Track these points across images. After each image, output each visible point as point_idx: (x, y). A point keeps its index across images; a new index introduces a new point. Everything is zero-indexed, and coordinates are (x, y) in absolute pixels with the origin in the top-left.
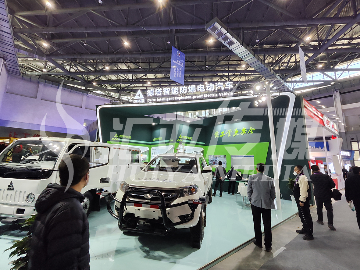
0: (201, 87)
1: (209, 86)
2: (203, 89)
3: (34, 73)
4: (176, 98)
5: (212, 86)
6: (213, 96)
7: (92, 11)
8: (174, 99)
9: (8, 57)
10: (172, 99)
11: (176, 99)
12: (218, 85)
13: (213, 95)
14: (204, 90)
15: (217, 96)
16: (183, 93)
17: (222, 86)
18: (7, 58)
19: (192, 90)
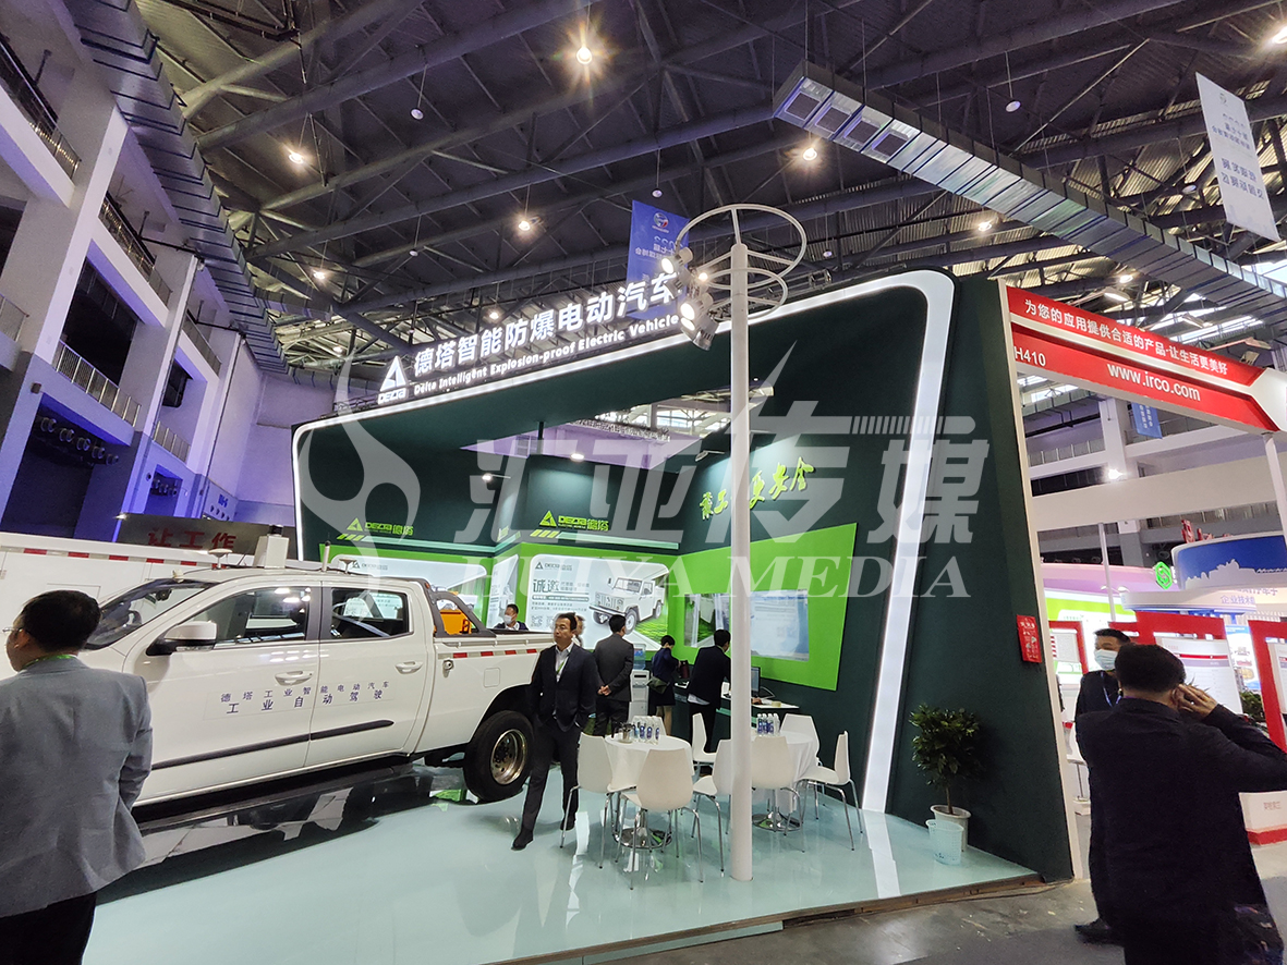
0: (569, 312)
1: (598, 305)
2: (577, 318)
3: (326, 362)
4: (495, 369)
5: (607, 302)
6: (610, 340)
7: (438, 153)
8: (489, 372)
9: (251, 327)
10: (481, 373)
11: (493, 373)
12: (627, 294)
13: (607, 338)
14: (581, 322)
15: (622, 338)
16: (513, 345)
17: (640, 297)
18: (247, 329)
19: (541, 331)
